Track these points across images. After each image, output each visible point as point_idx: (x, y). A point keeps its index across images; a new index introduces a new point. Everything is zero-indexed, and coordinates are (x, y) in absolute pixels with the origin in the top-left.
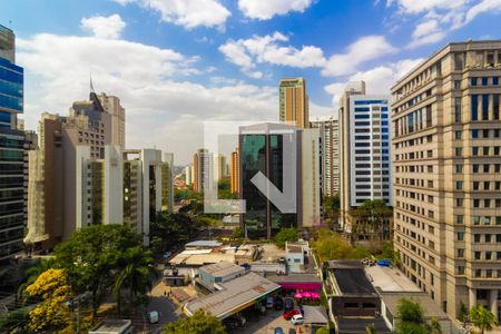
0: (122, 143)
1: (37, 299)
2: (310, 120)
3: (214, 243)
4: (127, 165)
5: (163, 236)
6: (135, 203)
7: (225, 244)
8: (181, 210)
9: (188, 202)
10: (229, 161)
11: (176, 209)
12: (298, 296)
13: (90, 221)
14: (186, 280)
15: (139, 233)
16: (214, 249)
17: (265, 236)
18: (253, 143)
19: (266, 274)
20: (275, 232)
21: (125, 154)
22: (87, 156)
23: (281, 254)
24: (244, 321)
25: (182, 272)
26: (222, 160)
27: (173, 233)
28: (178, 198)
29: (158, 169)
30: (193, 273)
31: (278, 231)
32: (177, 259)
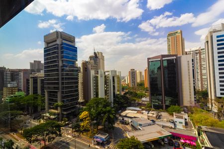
0: (104, 69)
1: (82, 120)
3: (138, 109)
4: (105, 76)
5: (118, 104)
6: (108, 90)
7: (143, 110)
8: (124, 94)
9: (127, 91)
10: (143, 74)
11: (122, 94)
12: (182, 141)
13: (95, 96)
14: (127, 123)
15: (110, 101)
16: (138, 112)
17: (162, 108)
18: (154, 65)
19: (163, 127)
20: (167, 107)
21: (105, 73)
22: (94, 74)
24: (153, 146)
25: (126, 119)
26: (141, 73)
27: (122, 103)
28: (123, 89)
29: (116, 78)
30: (130, 120)
31: (169, 106)
32: (124, 114)
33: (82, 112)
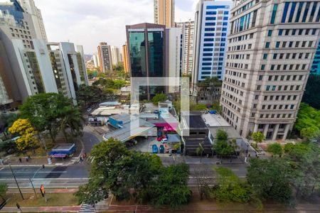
0: (45, 38)
2: (175, 21)
3: (116, 103)
4: (52, 54)
5: (85, 100)
6: (63, 80)
7: (123, 103)
8: (93, 84)
9: (98, 79)
10: (121, 51)
11: (90, 83)
12: (165, 129)
13: (36, 91)
14: (102, 123)
15: (69, 97)
16: (117, 107)
17: (146, 99)
18: (136, 38)
19: (147, 119)
20: (152, 96)
21: (48, 46)
22: (22, 48)
23: (155, 108)
24: (136, 142)
25: (99, 119)
26: (117, 50)
27: (90, 98)
28: (91, 76)
29: (75, 58)
30: (106, 119)
32: (96, 112)
33: (13, 121)
